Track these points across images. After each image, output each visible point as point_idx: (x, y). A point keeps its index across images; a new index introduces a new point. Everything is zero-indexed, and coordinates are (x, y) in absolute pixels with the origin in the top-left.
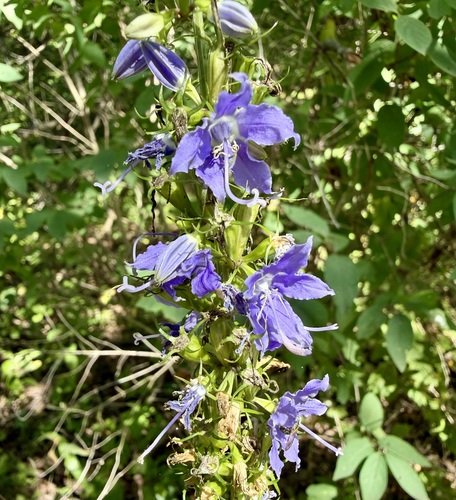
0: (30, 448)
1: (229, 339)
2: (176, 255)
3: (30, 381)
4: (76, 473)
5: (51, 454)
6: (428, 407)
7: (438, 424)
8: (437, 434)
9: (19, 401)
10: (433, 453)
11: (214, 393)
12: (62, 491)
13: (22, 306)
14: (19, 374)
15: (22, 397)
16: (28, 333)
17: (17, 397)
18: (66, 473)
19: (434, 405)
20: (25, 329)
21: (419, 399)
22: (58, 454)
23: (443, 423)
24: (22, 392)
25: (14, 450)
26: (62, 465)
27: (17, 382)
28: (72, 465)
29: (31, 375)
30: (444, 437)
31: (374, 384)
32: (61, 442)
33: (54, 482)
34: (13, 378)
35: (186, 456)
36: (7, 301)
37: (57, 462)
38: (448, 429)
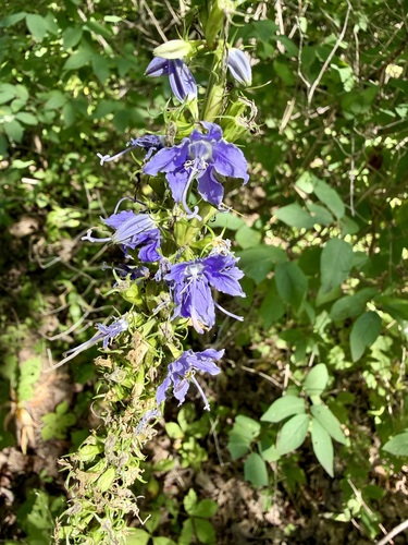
0: (50, 285)
1: (155, 298)
2: (135, 227)
3: (66, 234)
4: (76, 319)
5: (62, 297)
6: (376, 390)
7: (377, 409)
8: (374, 416)
9: (54, 245)
10: (367, 426)
11: (133, 330)
12: (62, 328)
13: (79, 172)
14: (60, 225)
15: (57, 244)
16: (78, 195)
17: (53, 242)
18: (69, 315)
19: (382, 392)
20: (76, 191)
21: (371, 381)
22: (67, 299)
23: (382, 409)
24: (57, 240)
25: (38, 282)
26: (67, 310)
27: (56, 231)
28: (75, 312)
29: (68, 229)
30: (378, 421)
31: (334, 355)
32: (72, 291)
33: (58, 318)
34: (55, 227)
35: (108, 363)
36: (70, 163)
37: (64, 305)
38: (385, 416)
